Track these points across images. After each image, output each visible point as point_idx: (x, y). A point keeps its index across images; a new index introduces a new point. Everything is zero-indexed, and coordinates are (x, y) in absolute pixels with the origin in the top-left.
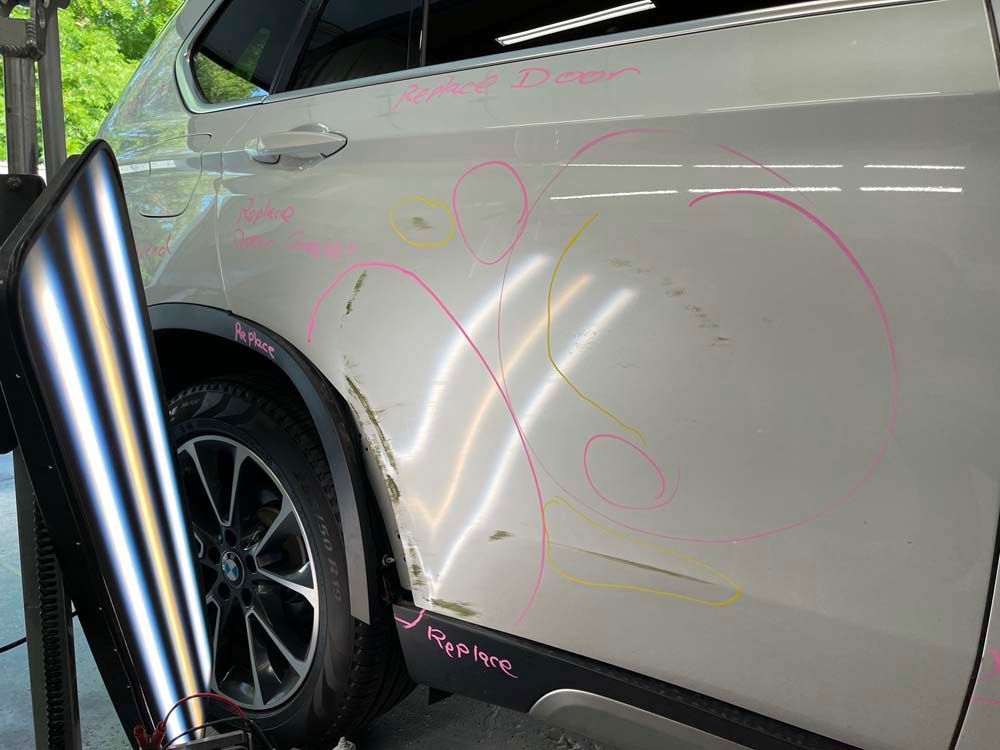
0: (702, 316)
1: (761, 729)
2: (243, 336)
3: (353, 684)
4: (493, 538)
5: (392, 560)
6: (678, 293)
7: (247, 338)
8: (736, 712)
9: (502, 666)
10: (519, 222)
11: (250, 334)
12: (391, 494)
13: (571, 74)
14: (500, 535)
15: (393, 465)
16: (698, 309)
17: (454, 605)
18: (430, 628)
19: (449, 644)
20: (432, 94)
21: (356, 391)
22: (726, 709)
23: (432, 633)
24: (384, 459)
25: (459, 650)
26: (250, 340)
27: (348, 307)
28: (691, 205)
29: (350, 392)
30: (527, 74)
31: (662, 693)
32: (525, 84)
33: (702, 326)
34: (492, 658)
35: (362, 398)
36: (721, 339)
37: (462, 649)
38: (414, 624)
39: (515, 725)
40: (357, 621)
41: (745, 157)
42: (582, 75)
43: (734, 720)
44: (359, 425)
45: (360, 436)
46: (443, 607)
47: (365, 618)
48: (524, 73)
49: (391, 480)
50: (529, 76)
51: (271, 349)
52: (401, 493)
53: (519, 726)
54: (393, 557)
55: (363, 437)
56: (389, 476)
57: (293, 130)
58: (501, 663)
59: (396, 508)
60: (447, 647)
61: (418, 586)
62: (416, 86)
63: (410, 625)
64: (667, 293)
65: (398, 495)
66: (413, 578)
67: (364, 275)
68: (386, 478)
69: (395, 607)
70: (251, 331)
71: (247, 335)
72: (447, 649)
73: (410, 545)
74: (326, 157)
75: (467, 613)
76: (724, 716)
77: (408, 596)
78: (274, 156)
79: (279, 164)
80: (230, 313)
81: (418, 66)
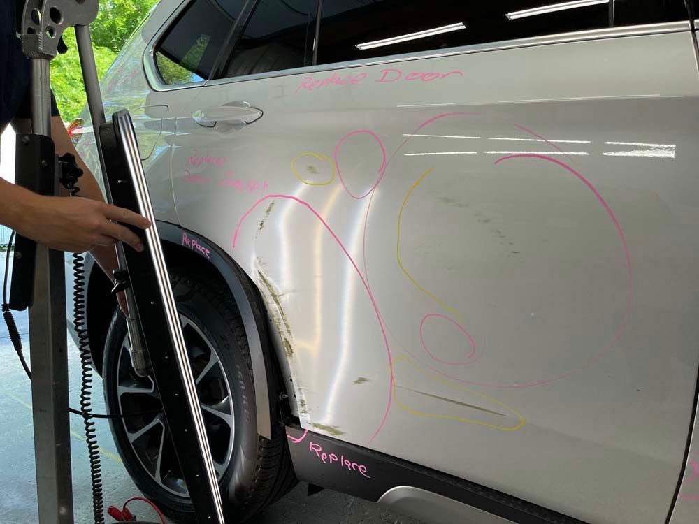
0: (503, 237)
1: (536, 514)
2: (188, 242)
3: (256, 481)
4: (356, 382)
5: (286, 396)
6: (486, 221)
7: (190, 243)
8: (520, 503)
9: (360, 469)
10: (380, 171)
11: (193, 241)
12: (286, 351)
13: (415, 74)
14: (362, 380)
15: (289, 331)
16: (499, 232)
17: (328, 427)
18: (311, 443)
19: (324, 454)
20: (321, 84)
21: (265, 281)
22: (513, 501)
23: (313, 446)
24: (283, 327)
25: (331, 458)
26: (193, 245)
27: (261, 225)
28: (496, 163)
29: (261, 282)
30: (386, 73)
31: (469, 489)
32: (384, 80)
33: (502, 244)
34: (353, 464)
35: (269, 286)
36: (515, 252)
37: (333, 458)
38: (300, 440)
39: (364, 512)
40: (261, 437)
41: (533, 133)
42: (424, 75)
43: (518, 508)
44: (266, 304)
45: (266, 311)
46: (321, 428)
47: (267, 435)
48: (384, 72)
49: (287, 342)
50: (387, 75)
51: (207, 251)
52: (294, 351)
53: (366, 513)
54: (286, 394)
55: (269, 312)
56: (286, 339)
57: (224, 105)
58: (359, 467)
59: (289, 360)
60: (322, 456)
61: (304, 414)
62: (311, 79)
63: (297, 441)
64: (479, 221)
65: (292, 352)
66: (300, 409)
67: (273, 203)
68: (284, 340)
69: (287, 428)
70: (194, 239)
71: (191, 241)
72: (323, 457)
73: (299, 386)
74: (248, 124)
75: (337, 433)
76: (511, 505)
77: (296, 421)
78: (212, 122)
79: (216, 127)
80: (179, 226)
81: (312, 65)
